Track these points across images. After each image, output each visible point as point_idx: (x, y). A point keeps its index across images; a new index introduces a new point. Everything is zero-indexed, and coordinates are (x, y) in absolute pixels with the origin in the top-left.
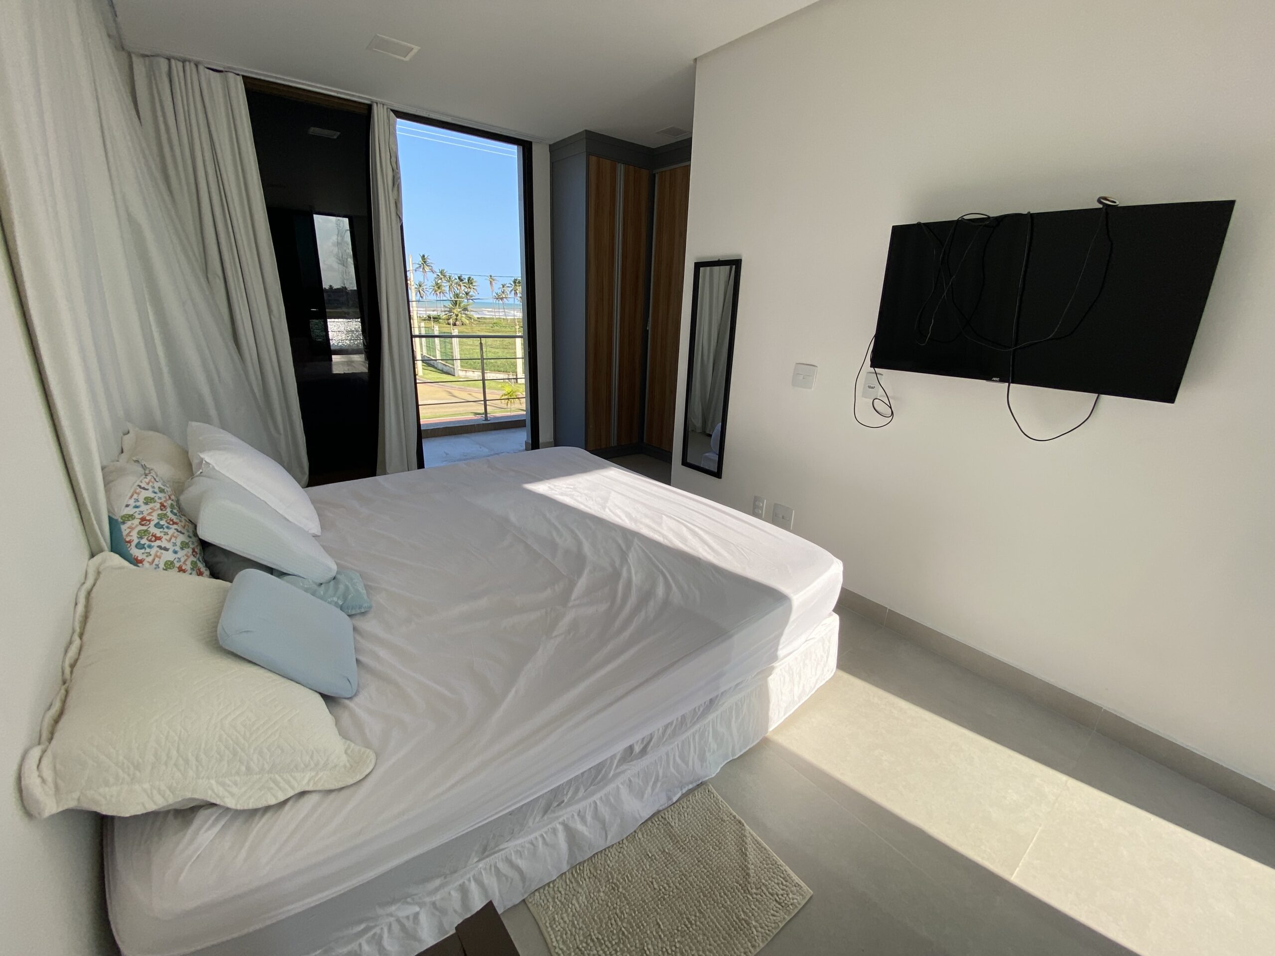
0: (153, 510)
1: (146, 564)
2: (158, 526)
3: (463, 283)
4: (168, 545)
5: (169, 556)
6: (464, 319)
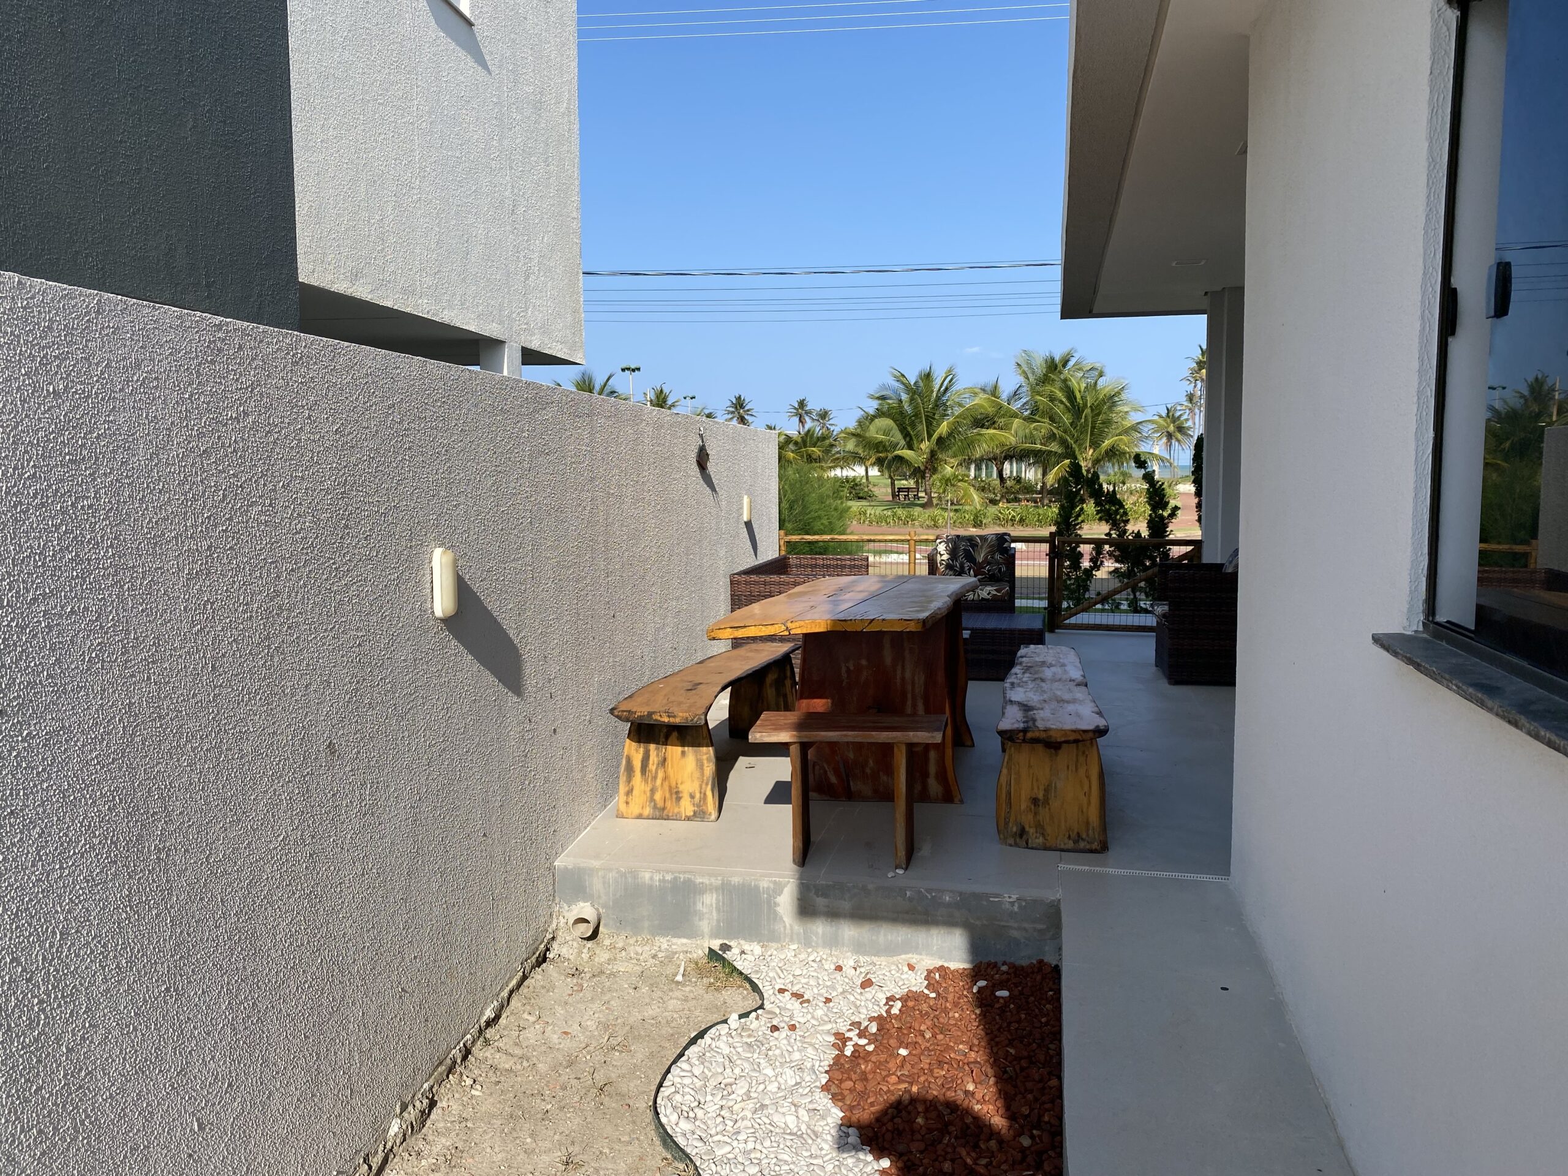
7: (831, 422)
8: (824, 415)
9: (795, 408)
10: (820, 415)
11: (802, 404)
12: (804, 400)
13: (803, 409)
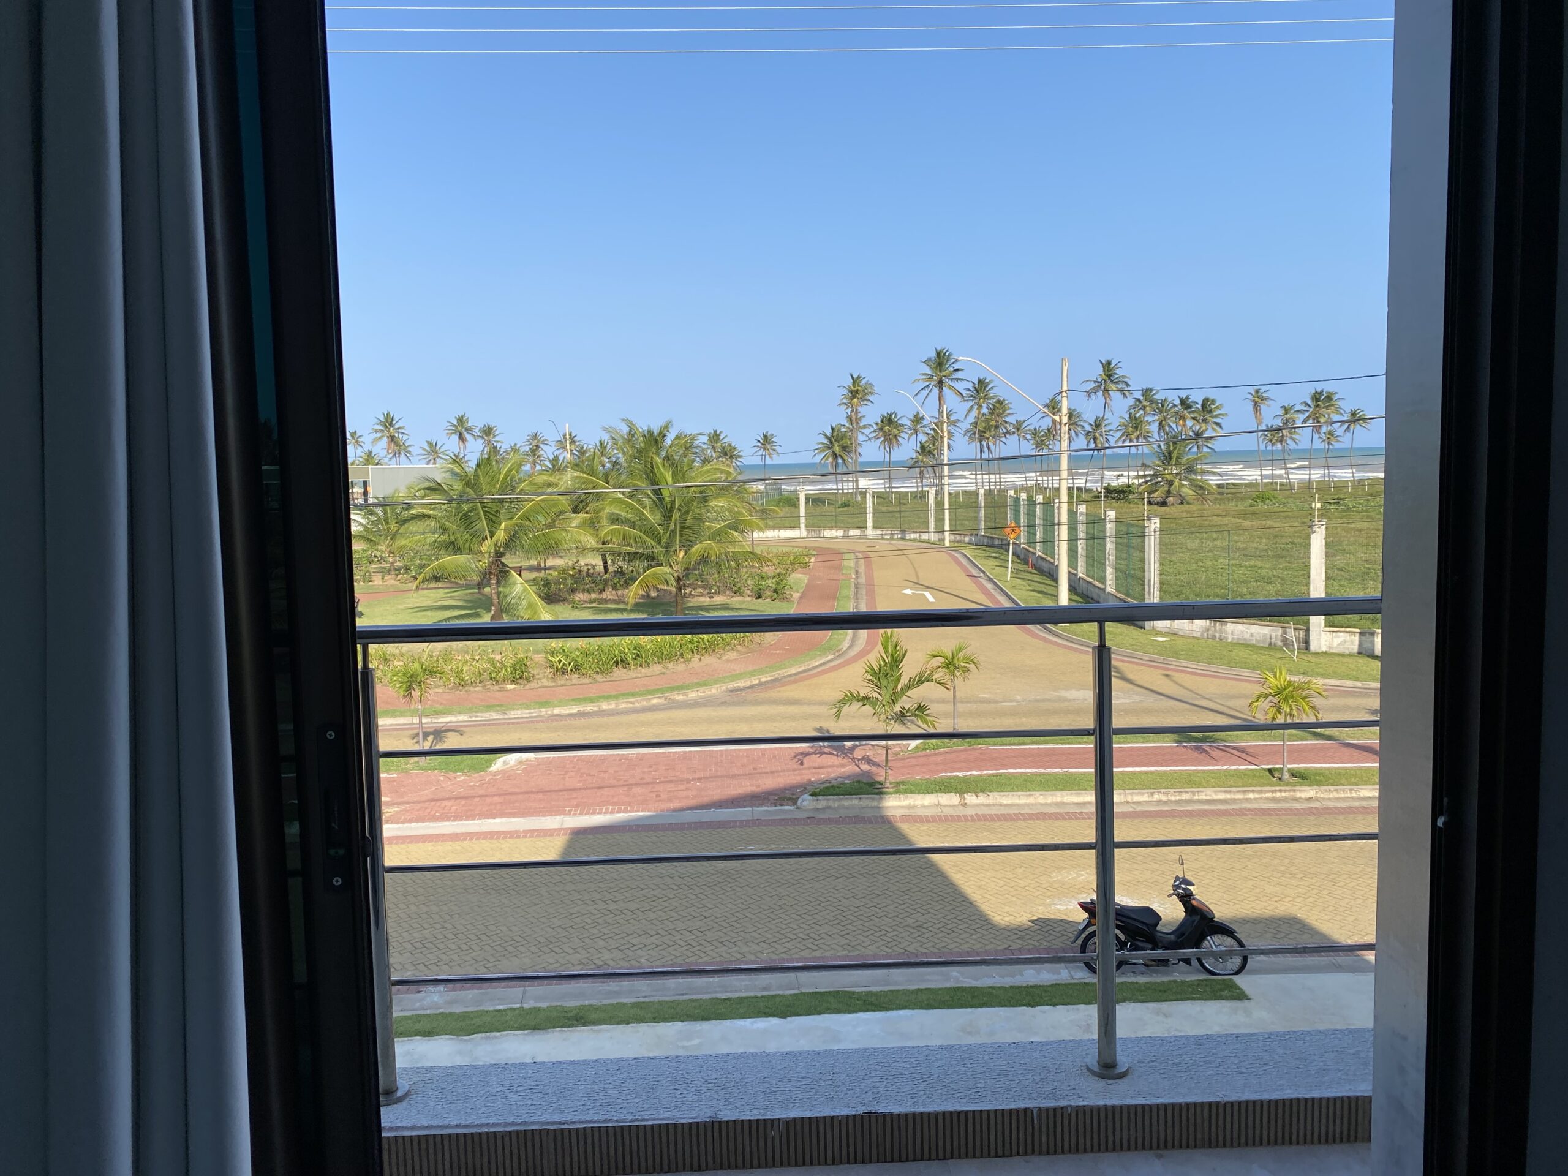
3: (1189, 413)
6: (1187, 491)
7: (497, 439)
8: (488, 431)
9: (454, 425)
10: (484, 431)
11: (461, 420)
12: (463, 417)
13: (462, 426)
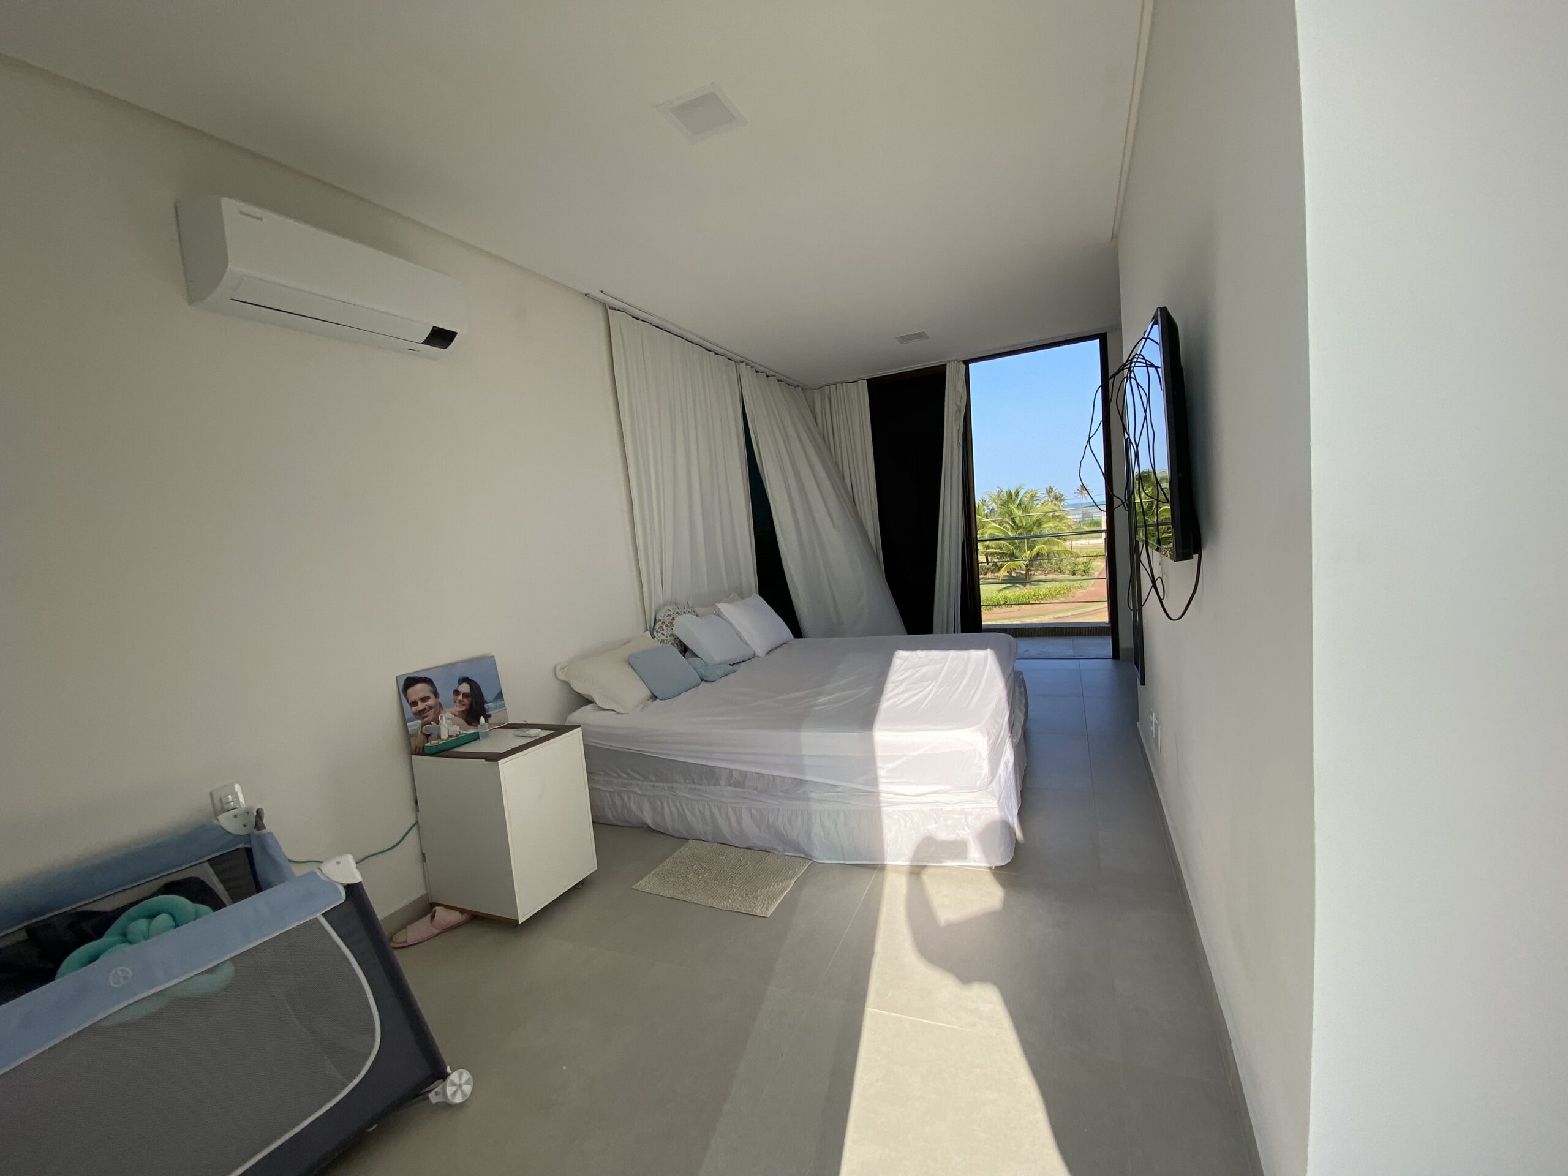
0: (668, 619)
1: (655, 639)
2: (666, 626)
4: (665, 634)
5: (664, 637)
